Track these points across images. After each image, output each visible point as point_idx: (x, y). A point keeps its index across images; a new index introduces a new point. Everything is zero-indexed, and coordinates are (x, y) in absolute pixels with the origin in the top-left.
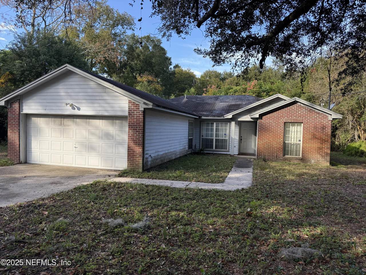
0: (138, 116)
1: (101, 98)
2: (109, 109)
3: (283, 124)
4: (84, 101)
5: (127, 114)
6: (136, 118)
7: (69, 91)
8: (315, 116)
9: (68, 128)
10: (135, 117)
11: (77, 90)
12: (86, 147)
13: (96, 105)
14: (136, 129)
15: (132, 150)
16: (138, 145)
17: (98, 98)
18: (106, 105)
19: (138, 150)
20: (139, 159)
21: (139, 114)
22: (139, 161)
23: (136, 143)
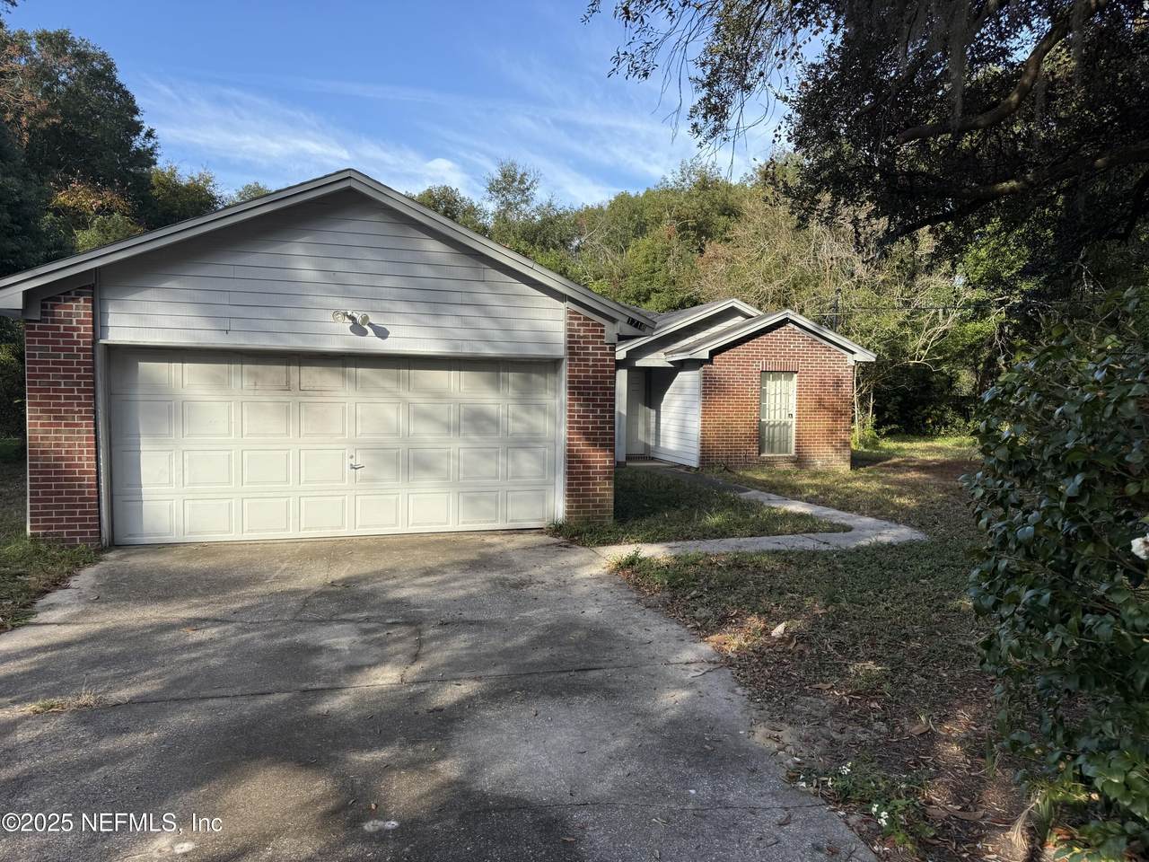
0: (600, 360)
1: (466, 299)
2: (496, 335)
3: (757, 376)
4: (401, 307)
5: (561, 351)
6: (593, 366)
7: (338, 265)
8: (820, 354)
9: (320, 399)
10: (591, 363)
11: (372, 267)
12: (397, 464)
13: (448, 322)
14: (593, 400)
15: (581, 462)
16: (601, 445)
17: (457, 298)
18: (485, 323)
19: (601, 462)
20: (605, 489)
21: (602, 354)
22: (604, 495)
23: (594, 439)
